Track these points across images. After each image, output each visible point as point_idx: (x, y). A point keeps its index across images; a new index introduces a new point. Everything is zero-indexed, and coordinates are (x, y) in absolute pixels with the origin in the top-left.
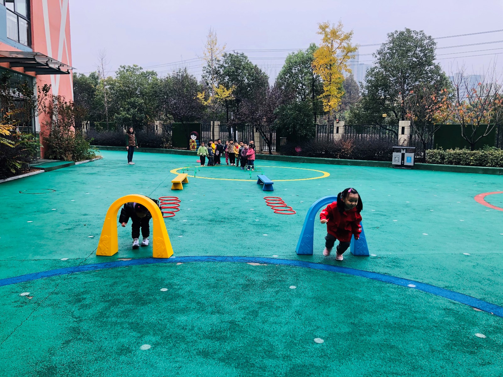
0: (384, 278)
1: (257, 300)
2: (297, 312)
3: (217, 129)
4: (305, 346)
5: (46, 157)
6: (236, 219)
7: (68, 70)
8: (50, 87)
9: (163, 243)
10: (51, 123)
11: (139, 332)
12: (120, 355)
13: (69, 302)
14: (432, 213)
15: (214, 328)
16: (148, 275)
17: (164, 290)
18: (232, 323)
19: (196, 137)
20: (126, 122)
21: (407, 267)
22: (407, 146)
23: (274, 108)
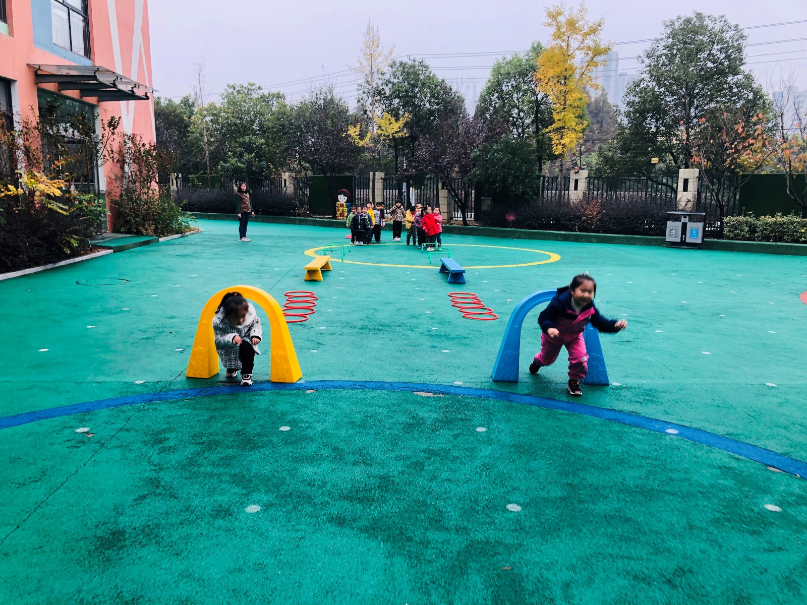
0: (628, 419)
1: (424, 446)
2: (485, 465)
3: (379, 185)
4: (491, 514)
5: (115, 230)
6: (400, 326)
7: (146, 94)
8: (119, 120)
9: (286, 359)
10: (123, 177)
11: (245, 488)
12: (216, 518)
13: (145, 443)
14: (723, 320)
15: (356, 485)
16: (262, 407)
17: (285, 428)
18: (384, 478)
19: (346, 198)
20: (237, 174)
21: (669, 403)
22: (692, 211)
23: (471, 150)
